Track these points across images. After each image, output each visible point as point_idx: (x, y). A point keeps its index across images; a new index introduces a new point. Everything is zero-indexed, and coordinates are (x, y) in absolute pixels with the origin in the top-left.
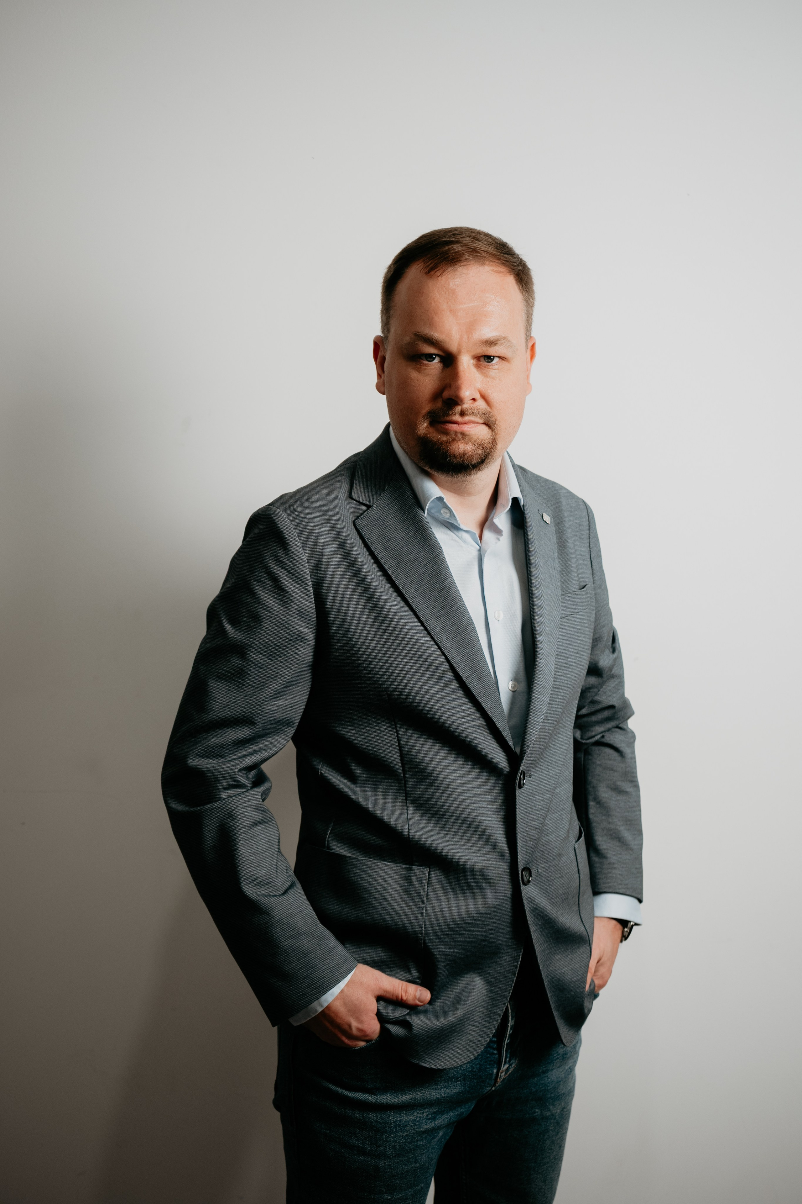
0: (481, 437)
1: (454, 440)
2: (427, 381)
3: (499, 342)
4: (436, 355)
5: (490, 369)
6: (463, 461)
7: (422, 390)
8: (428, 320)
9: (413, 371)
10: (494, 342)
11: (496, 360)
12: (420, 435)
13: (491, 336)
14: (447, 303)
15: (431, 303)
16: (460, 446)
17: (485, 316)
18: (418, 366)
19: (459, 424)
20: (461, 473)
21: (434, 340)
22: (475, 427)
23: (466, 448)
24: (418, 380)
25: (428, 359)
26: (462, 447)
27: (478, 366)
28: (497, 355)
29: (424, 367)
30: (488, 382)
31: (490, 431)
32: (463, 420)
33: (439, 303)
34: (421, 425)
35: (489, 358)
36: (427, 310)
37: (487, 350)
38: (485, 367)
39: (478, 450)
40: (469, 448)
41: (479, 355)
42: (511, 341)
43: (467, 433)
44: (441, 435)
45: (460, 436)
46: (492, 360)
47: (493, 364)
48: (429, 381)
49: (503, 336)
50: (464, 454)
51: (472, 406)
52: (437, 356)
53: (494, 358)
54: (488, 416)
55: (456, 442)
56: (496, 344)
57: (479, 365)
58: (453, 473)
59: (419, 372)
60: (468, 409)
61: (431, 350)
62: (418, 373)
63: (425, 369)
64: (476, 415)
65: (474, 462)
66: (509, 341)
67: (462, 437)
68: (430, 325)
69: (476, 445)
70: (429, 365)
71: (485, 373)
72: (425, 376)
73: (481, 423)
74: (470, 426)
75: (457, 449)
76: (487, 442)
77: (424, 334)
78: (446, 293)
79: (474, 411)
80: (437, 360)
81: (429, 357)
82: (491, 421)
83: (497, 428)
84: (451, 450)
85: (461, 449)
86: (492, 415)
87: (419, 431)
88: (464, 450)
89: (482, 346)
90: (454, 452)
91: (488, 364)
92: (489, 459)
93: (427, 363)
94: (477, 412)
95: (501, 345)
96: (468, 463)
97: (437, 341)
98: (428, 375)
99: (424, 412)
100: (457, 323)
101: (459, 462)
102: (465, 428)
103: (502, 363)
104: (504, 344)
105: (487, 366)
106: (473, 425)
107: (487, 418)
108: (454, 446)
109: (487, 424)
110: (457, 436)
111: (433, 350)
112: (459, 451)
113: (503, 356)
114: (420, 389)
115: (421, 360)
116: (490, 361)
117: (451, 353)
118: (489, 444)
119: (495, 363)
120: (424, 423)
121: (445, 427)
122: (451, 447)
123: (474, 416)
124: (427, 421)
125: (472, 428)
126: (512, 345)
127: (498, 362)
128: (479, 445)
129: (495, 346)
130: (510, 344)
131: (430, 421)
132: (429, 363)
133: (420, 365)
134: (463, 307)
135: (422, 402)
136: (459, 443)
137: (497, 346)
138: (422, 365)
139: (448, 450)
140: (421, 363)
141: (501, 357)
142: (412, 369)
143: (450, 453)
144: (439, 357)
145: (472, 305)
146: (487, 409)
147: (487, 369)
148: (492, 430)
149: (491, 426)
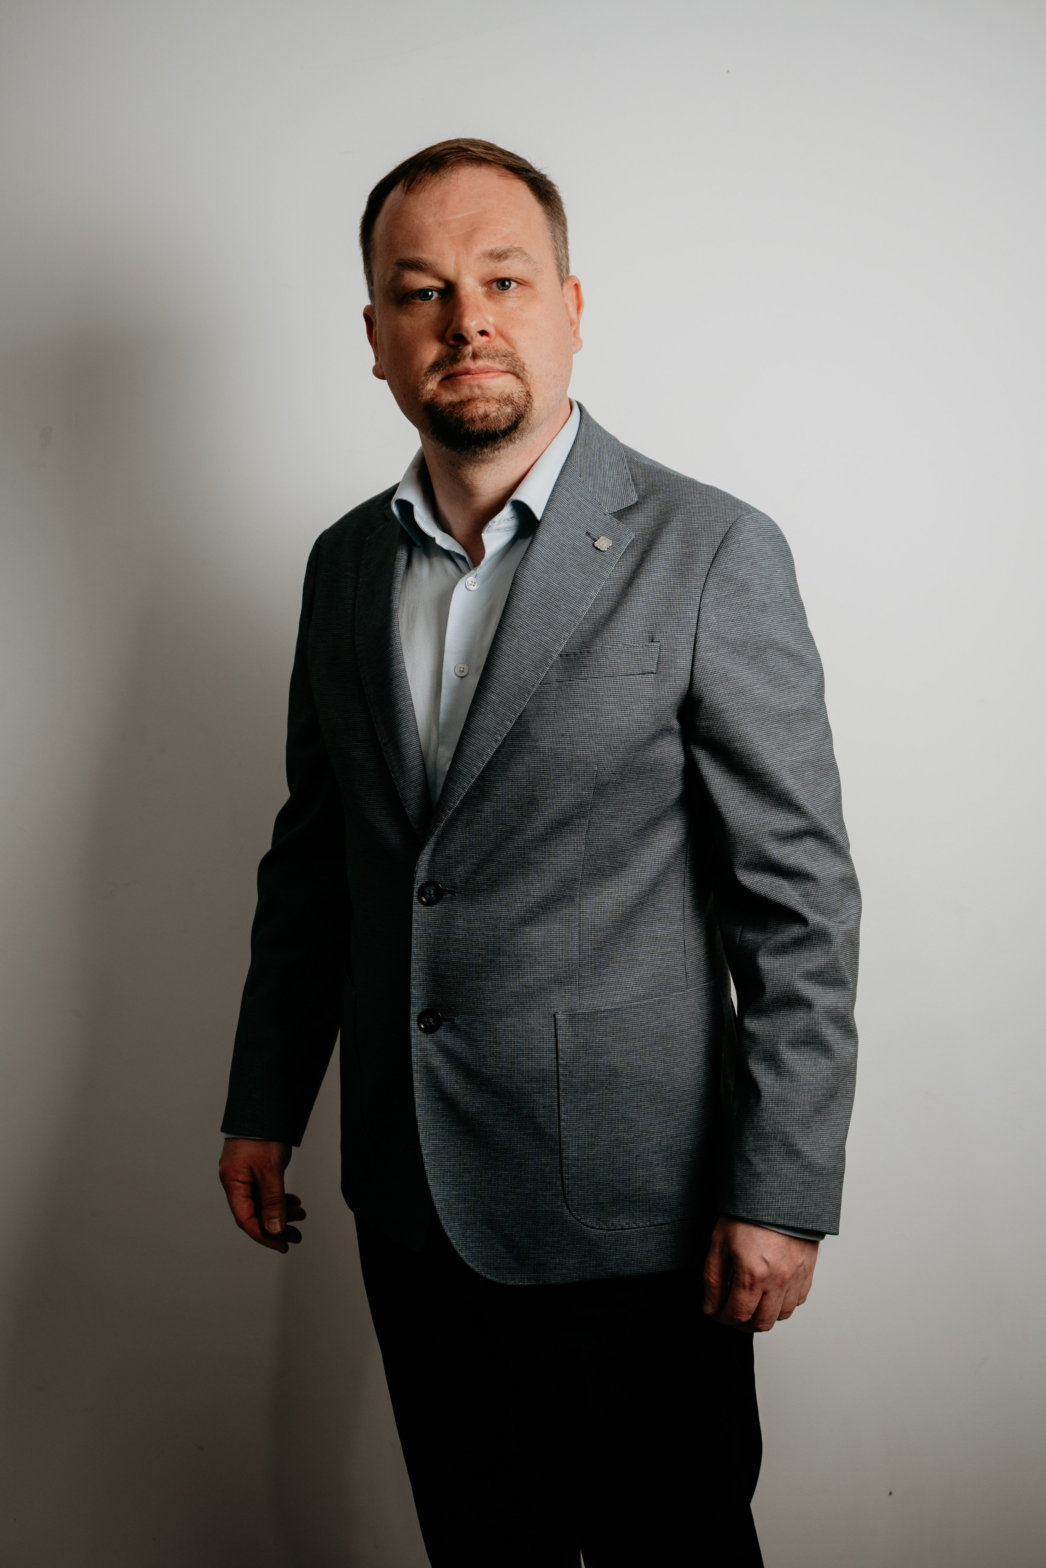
0: (508, 391)
1: (470, 400)
2: (422, 324)
3: (511, 254)
4: (431, 289)
5: (505, 297)
6: (487, 429)
8: (412, 241)
9: (404, 317)
10: (502, 255)
11: (513, 285)
12: (426, 402)
13: (498, 246)
14: (434, 216)
15: (413, 221)
16: (479, 406)
17: (487, 223)
18: (410, 308)
19: (473, 374)
20: (487, 447)
21: (422, 263)
22: (498, 377)
23: (487, 408)
24: (411, 328)
25: (423, 299)
28: (512, 274)
29: (417, 308)
30: (506, 314)
31: (520, 382)
32: (477, 366)
33: (424, 218)
34: (424, 388)
35: (503, 283)
36: (410, 231)
37: (496, 267)
38: (498, 295)
39: (504, 407)
40: (492, 407)
41: (489, 279)
42: (526, 254)
43: (486, 384)
44: (453, 395)
45: (477, 392)
46: (509, 287)
47: (510, 290)
48: (426, 324)
50: (486, 416)
51: (487, 344)
53: (510, 284)
54: (510, 358)
55: (472, 401)
56: (506, 257)
57: (490, 294)
58: (476, 448)
59: (412, 317)
60: (482, 350)
63: (419, 310)
64: (493, 358)
65: (503, 427)
67: (482, 394)
68: (416, 247)
69: (502, 401)
70: (424, 305)
71: (499, 302)
72: (420, 319)
73: (505, 372)
74: (489, 376)
75: (474, 410)
77: (409, 260)
78: (431, 205)
79: (490, 353)
80: (435, 295)
81: (423, 293)
82: (517, 367)
83: (528, 376)
84: (467, 412)
85: (481, 409)
86: (518, 358)
87: (423, 397)
88: (485, 411)
89: (487, 260)
90: (472, 415)
91: (502, 291)
92: (524, 423)
93: (421, 301)
94: (495, 354)
95: (513, 258)
96: (495, 430)
97: (426, 265)
98: (424, 316)
99: (426, 368)
100: (450, 237)
101: (481, 428)
102: (481, 378)
103: (521, 288)
104: (518, 258)
105: (502, 293)
106: (493, 374)
107: (510, 362)
108: (470, 407)
109: (511, 371)
110: (473, 392)
111: (424, 281)
112: (478, 413)
113: (518, 277)
114: (415, 338)
115: (413, 300)
116: (505, 288)
117: (448, 278)
118: (521, 400)
119: (512, 289)
120: (427, 385)
121: (455, 381)
122: (467, 409)
123: (490, 360)
124: (432, 378)
125: (492, 377)
126: (530, 260)
127: (515, 288)
128: (504, 400)
129: (505, 260)
130: (527, 258)
131: (438, 378)
132: (424, 302)
133: (412, 306)
134: (455, 217)
135: (421, 355)
136: (477, 402)
137: (510, 262)
138: (415, 306)
139: (463, 414)
140: (413, 304)
141: (517, 278)
142: (402, 315)
143: (465, 417)
144: (435, 291)
145: (467, 214)
146: (509, 350)
147: (502, 297)
148: (522, 380)
149: (518, 374)
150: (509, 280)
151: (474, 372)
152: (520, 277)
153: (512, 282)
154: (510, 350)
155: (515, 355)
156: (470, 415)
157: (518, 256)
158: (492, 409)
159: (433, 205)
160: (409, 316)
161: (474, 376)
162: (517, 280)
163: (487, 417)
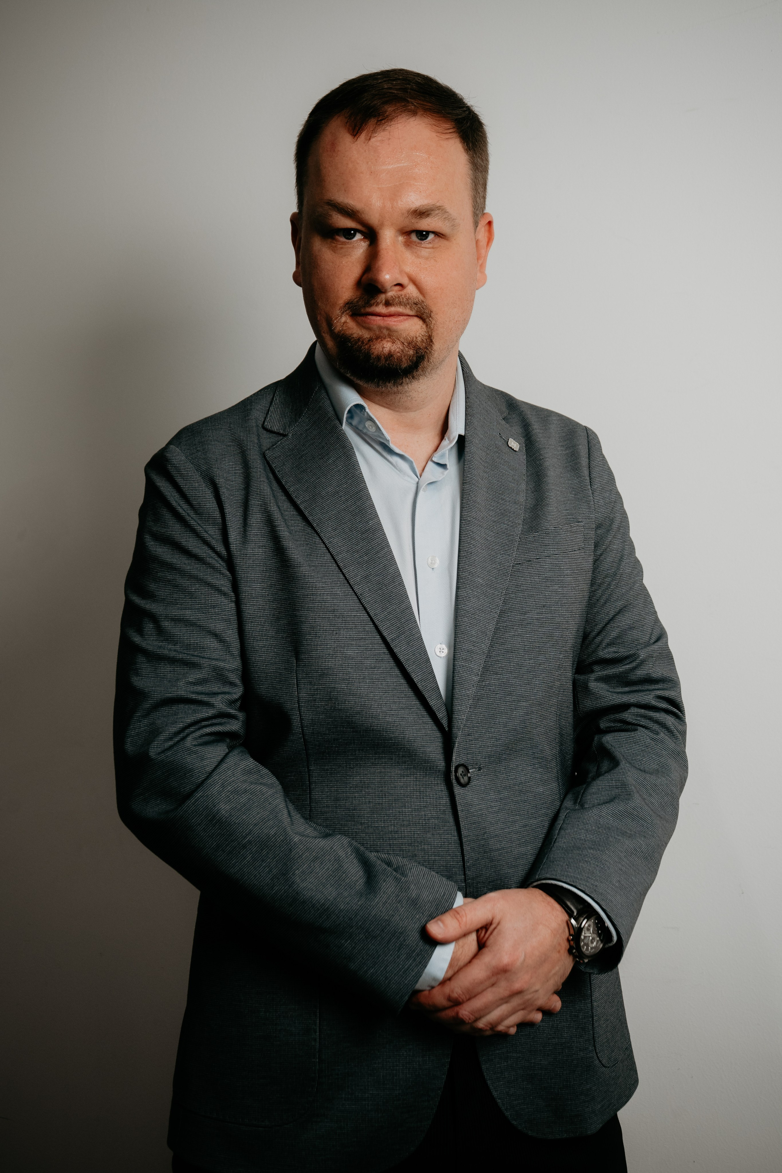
0: (412, 333)
1: (378, 337)
2: (343, 263)
3: (433, 212)
4: (355, 230)
5: (423, 247)
6: (390, 366)
7: (337, 275)
8: (343, 184)
9: (328, 251)
10: (426, 213)
11: (431, 237)
12: (338, 332)
13: (422, 204)
14: (367, 163)
16: (385, 345)
17: (415, 179)
18: (334, 244)
21: (352, 209)
22: (405, 320)
23: (392, 347)
24: (333, 263)
25: (347, 236)
26: (387, 347)
27: (408, 244)
28: (432, 229)
29: (341, 246)
30: (420, 264)
31: (424, 326)
32: (389, 311)
33: (357, 163)
34: (338, 320)
35: (421, 234)
36: (342, 173)
38: (416, 245)
39: (407, 349)
40: (397, 348)
41: (408, 229)
43: (394, 328)
44: (364, 330)
45: (385, 332)
46: (426, 237)
47: (428, 241)
48: (346, 263)
49: (438, 205)
51: (401, 294)
52: (358, 232)
54: (421, 307)
55: (380, 339)
56: (429, 215)
57: (407, 242)
58: (379, 381)
60: (395, 297)
61: (350, 224)
62: (334, 254)
63: (343, 247)
64: (405, 305)
65: (404, 365)
66: (446, 212)
67: (388, 334)
68: (345, 191)
69: (406, 344)
70: (349, 244)
71: (416, 252)
72: (342, 257)
74: (398, 320)
75: (380, 348)
77: (339, 202)
79: (402, 301)
80: (358, 236)
81: (348, 233)
84: (374, 350)
85: (386, 349)
87: (337, 326)
88: (390, 349)
90: (378, 353)
92: (424, 363)
93: (345, 240)
94: (406, 302)
95: (436, 217)
96: (397, 367)
97: (354, 211)
98: (350, 255)
99: (341, 303)
100: (378, 188)
101: (386, 366)
102: (390, 321)
103: (438, 240)
104: (439, 216)
105: (419, 242)
106: (403, 318)
107: (418, 308)
108: (377, 345)
109: (420, 317)
110: (381, 331)
112: (383, 351)
114: (335, 273)
115: (336, 236)
116: (423, 238)
117: (371, 226)
118: (422, 343)
120: (341, 318)
121: (366, 319)
122: (374, 347)
123: (401, 306)
124: (347, 314)
125: (401, 321)
126: (449, 218)
127: (433, 240)
129: (427, 218)
130: (447, 216)
131: (352, 313)
132: (348, 240)
134: (386, 168)
136: (384, 340)
137: (431, 219)
138: (339, 243)
139: (370, 350)
140: (337, 241)
141: (436, 232)
142: (326, 248)
145: (398, 166)
146: (420, 299)
147: (420, 247)
148: (427, 325)
149: (425, 319)
150: (428, 232)
151: (384, 315)
152: (439, 232)
153: (430, 234)
155: (425, 304)
157: (439, 214)
159: (367, 151)
160: (333, 251)
161: (384, 318)
163: (392, 356)
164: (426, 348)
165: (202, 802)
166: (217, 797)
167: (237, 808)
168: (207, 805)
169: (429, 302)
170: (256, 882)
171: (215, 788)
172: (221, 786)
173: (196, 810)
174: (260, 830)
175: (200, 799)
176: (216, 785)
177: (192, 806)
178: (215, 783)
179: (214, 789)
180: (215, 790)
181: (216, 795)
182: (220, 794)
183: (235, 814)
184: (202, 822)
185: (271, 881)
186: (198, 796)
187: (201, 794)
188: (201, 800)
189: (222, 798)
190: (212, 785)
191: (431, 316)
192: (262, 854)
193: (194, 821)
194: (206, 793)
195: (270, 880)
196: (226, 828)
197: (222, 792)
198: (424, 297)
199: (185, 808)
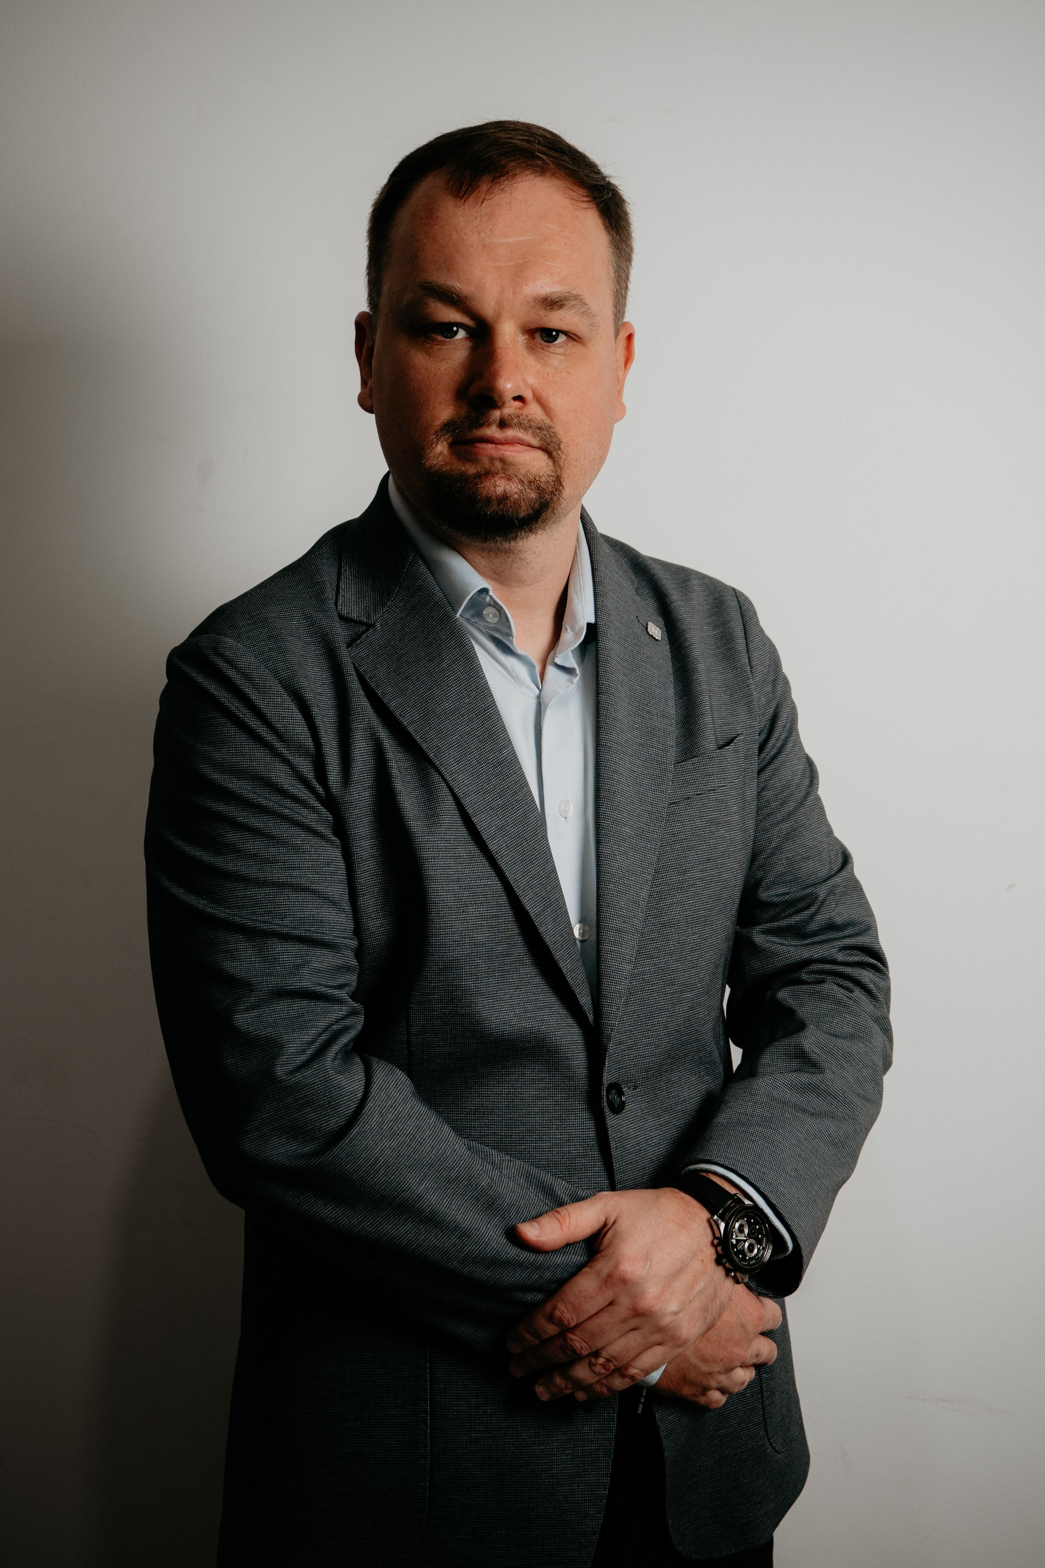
0: (534, 471)
1: (488, 474)
2: (441, 369)
3: (567, 302)
4: (460, 325)
5: (551, 352)
6: (503, 513)
7: (433, 387)
8: (445, 261)
9: (419, 354)
10: (557, 302)
11: (562, 338)
12: (431, 468)
13: (553, 290)
14: (479, 234)
15: (450, 233)
16: (497, 483)
17: (544, 257)
18: (428, 345)
19: (496, 444)
21: (455, 294)
22: (525, 451)
23: (507, 487)
24: (426, 370)
25: (445, 334)
26: (500, 486)
27: (531, 348)
28: (564, 327)
29: (438, 347)
30: (548, 374)
31: (549, 462)
32: (503, 435)
33: (464, 233)
34: (431, 449)
35: (549, 335)
36: (444, 247)
37: (546, 318)
38: (542, 349)
39: (528, 490)
40: (514, 487)
41: (533, 326)
42: (587, 304)
43: (510, 460)
44: (467, 465)
45: (498, 465)
46: (555, 338)
47: (556, 344)
48: (446, 370)
49: (575, 292)
50: (504, 498)
51: (521, 412)
52: (461, 328)
53: (557, 335)
54: (546, 433)
55: (490, 475)
56: (561, 306)
57: (531, 345)
58: (486, 535)
59: (430, 356)
60: (513, 416)
61: (451, 315)
62: (427, 358)
63: (440, 349)
64: (525, 429)
65: (523, 515)
66: (584, 304)
67: (503, 469)
68: (448, 270)
69: (526, 483)
70: (447, 344)
71: (542, 359)
72: (441, 363)
73: (536, 447)
74: (516, 448)
75: (492, 489)
76: (545, 480)
77: (438, 287)
78: (476, 218)
79: (522, 422)
80: (461, 334)
81: (448, 329)
82: (552, 444)
83: (562, 457)
84: (482, 490)
85: (499, 488)
86: (554, 433)
87: (428, 460)
88: (505, 491)
89: (537, 306)
90: (488, 493)
91: (547, 344)
92: (548, 513)
93: (443, 339)
94: (528, 425)
95: (570, 308)
96: (513, 516)
97: (459, 296)
98: (445, 359)
99: (438, 426)
100: (495, 267)
101: (497, 512)
102: (506, 450)
103: (571, 344)
104: (575, 308)
105: (547, 346)
106: (520, 447)
107: (544, 436)
108: (487, 484)
109: (544, 448)
110: (493, 465)
111: (453, 315)
112: (496, 492)
113: (570, 331)
114: (430, 384)
115: (433, 335)
116: (551, 340)
117: (484, 319)
118: (548, 485)
119: (560, 343)
120: (436, 446)
121: (472, 448)
122: (483, 485)
123: (522, 430)
124: (445, 440)
125: (519, 452)
126: (588, 312)
127: (565, 343)
128: (530, 482)
129: (559, 309)
130: (585, 310)
131: (451, 440)
132: (448, 340)
133: (431, 342)
134: (505, 241)
135: (434, 408)
136: (497, 478)
137: (564, 312)
138: (435, 343)
139: (476, 490)
140: (433, 340)
141: (568, 332)
142: (417, 350)
143: (480, 495)
144: (464, 329)
145: (522, 238)
146: (545, 422)
147: (546, 353)
148: (554, 462)
149: (551, 453)
150: (559, 332)
151: (499, 442)
152: (574, 332)
153: (560, 334)
154: (547, 421)
155: (552, 430)
156: (485, 493)
157: (576, 306)
158: (513, 488)
159: (479, 218)
160: (426, 354)
161: (497, 446)
162: (569, 334)
163: (507, 499)
164: (552, 493)
165: (360, 1140)
166: (377, 1132)
167: (406, 1144)
168: (367, 1144)
169: (559, 429)
170: (438, 1244)
171: (373, 1119)
172: (379, 1115)
173: (352, 1153)
174: (438, 1174)
175: (356, 1137)
176: (373, 1114)
177: (346, 1148)
178: (372, 1112)
179: (372, 1121)
180: (374, 1123)
181: (377, 1130)
182: (380, 1127)
183: (404, 1154)
184: (359, 1169)
185: (460, 1241)
186: (354, 1133)
187: (357, 1130)
188: (358, 1138)
189: (385, 1132)
190: (369, 1115)
191: (560, 449)
192: (444, 1205)
193: (349, 1168)
194: (363, 1128)
195: (457, 1239)
196: (394, 1173)
197: (383, 1124)
198: (552, 420)
199: (336, 1151)
